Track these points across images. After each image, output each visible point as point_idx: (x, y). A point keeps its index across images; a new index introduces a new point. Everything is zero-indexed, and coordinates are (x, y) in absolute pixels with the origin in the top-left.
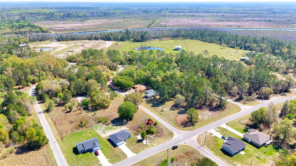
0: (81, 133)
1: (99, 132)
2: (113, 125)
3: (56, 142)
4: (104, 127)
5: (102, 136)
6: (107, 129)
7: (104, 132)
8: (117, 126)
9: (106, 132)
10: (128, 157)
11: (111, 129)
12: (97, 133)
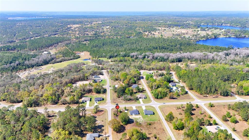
0: (150, 120)
1: (142, 119)
2: (134, 120)
3: (162, 119)
4: (138, 121)
5: (141, 116)
6: (138, 119)
7: (140, 118)
8: (132, 119)
9: (138, 118)
10: (135, 106)
11: (136, 119)
12: (143, 118)
